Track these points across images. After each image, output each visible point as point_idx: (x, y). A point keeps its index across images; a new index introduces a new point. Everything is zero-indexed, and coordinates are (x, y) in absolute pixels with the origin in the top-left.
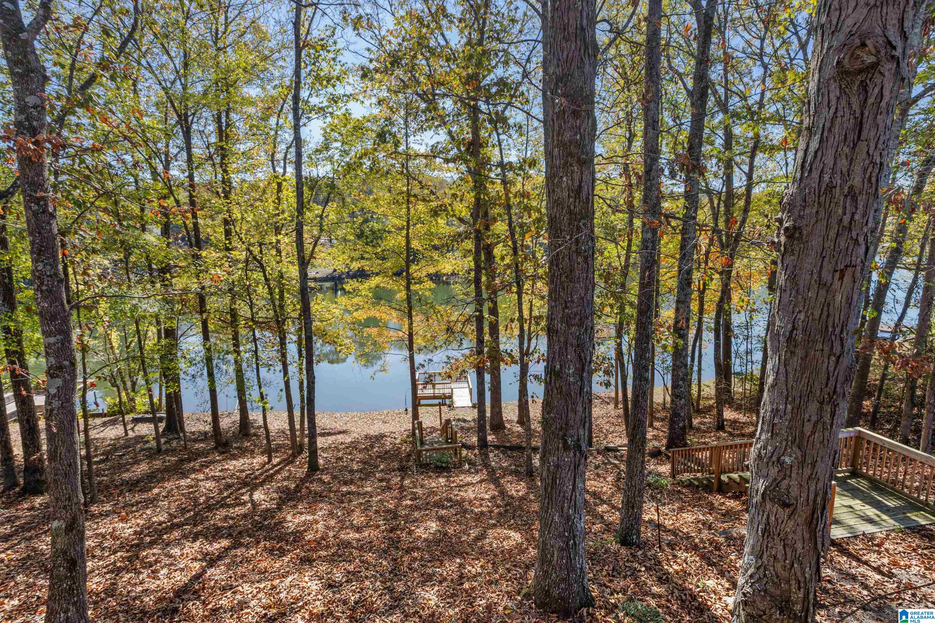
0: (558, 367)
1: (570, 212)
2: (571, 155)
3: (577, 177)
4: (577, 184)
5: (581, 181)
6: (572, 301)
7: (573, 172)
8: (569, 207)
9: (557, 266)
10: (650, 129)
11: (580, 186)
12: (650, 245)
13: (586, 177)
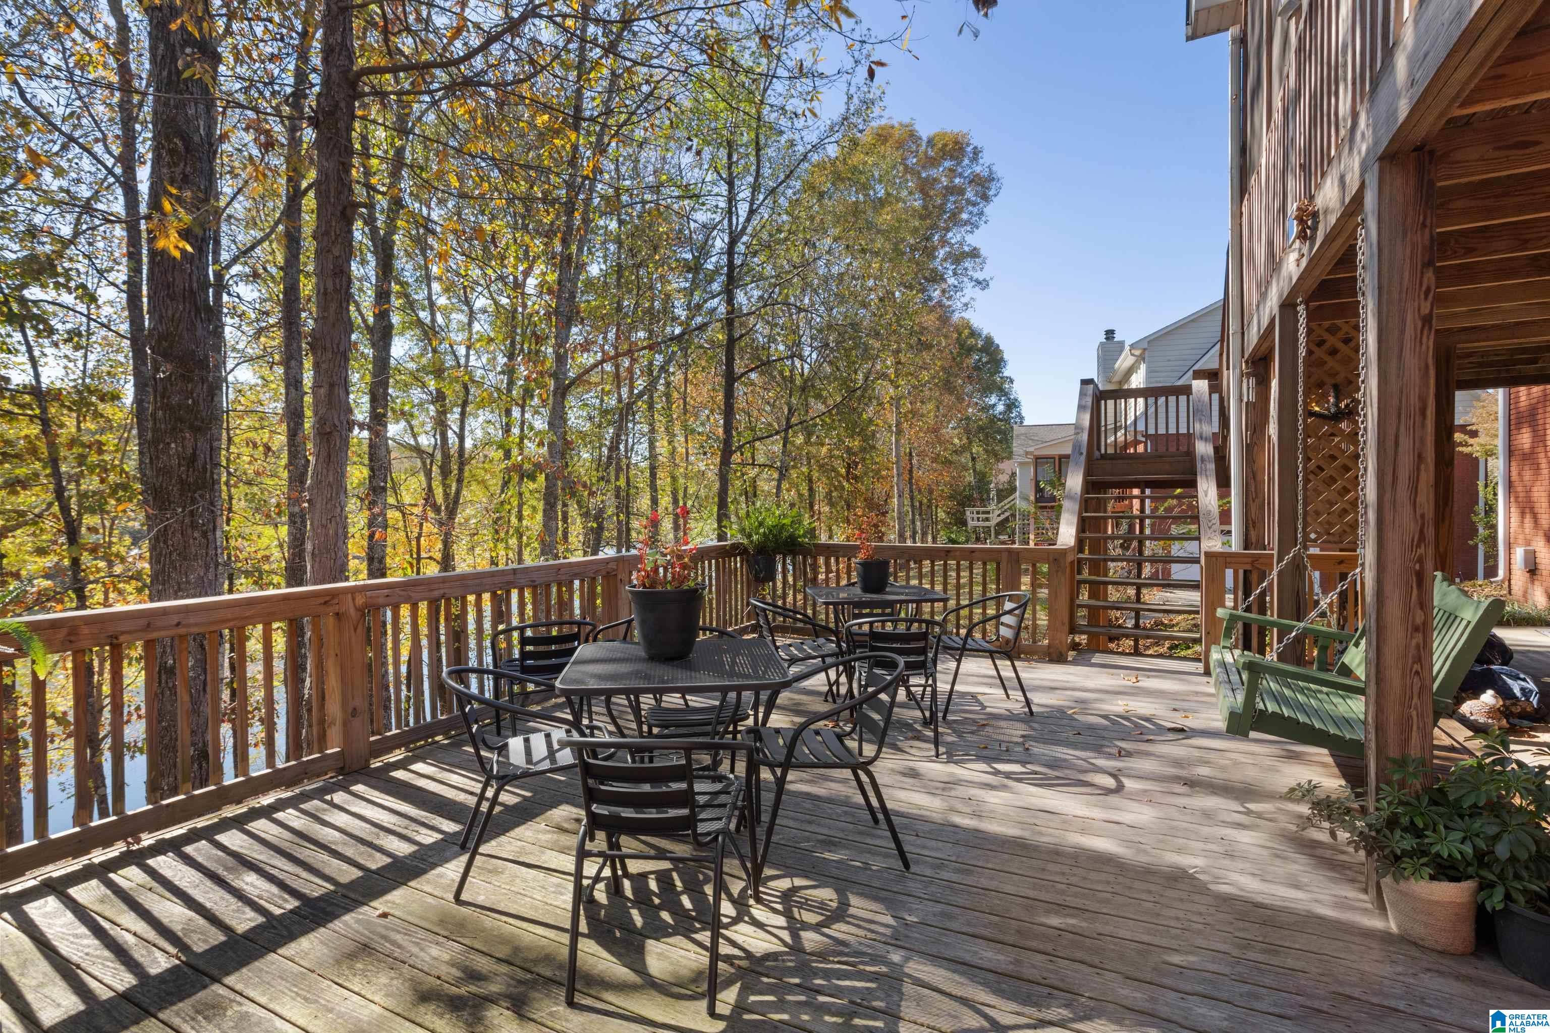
0: (171, 662)
1: (182, 482)
2: (181, 420)
3: (189, 445)
4: (190, 451)
5: (195, 450)
6: (188, 582)
7: (184, 438)
8: (180, 476)
9: (165, 542)
10: (292, 390)
11: (194, 454)
12: (298, 520)
13: (202, 444)
